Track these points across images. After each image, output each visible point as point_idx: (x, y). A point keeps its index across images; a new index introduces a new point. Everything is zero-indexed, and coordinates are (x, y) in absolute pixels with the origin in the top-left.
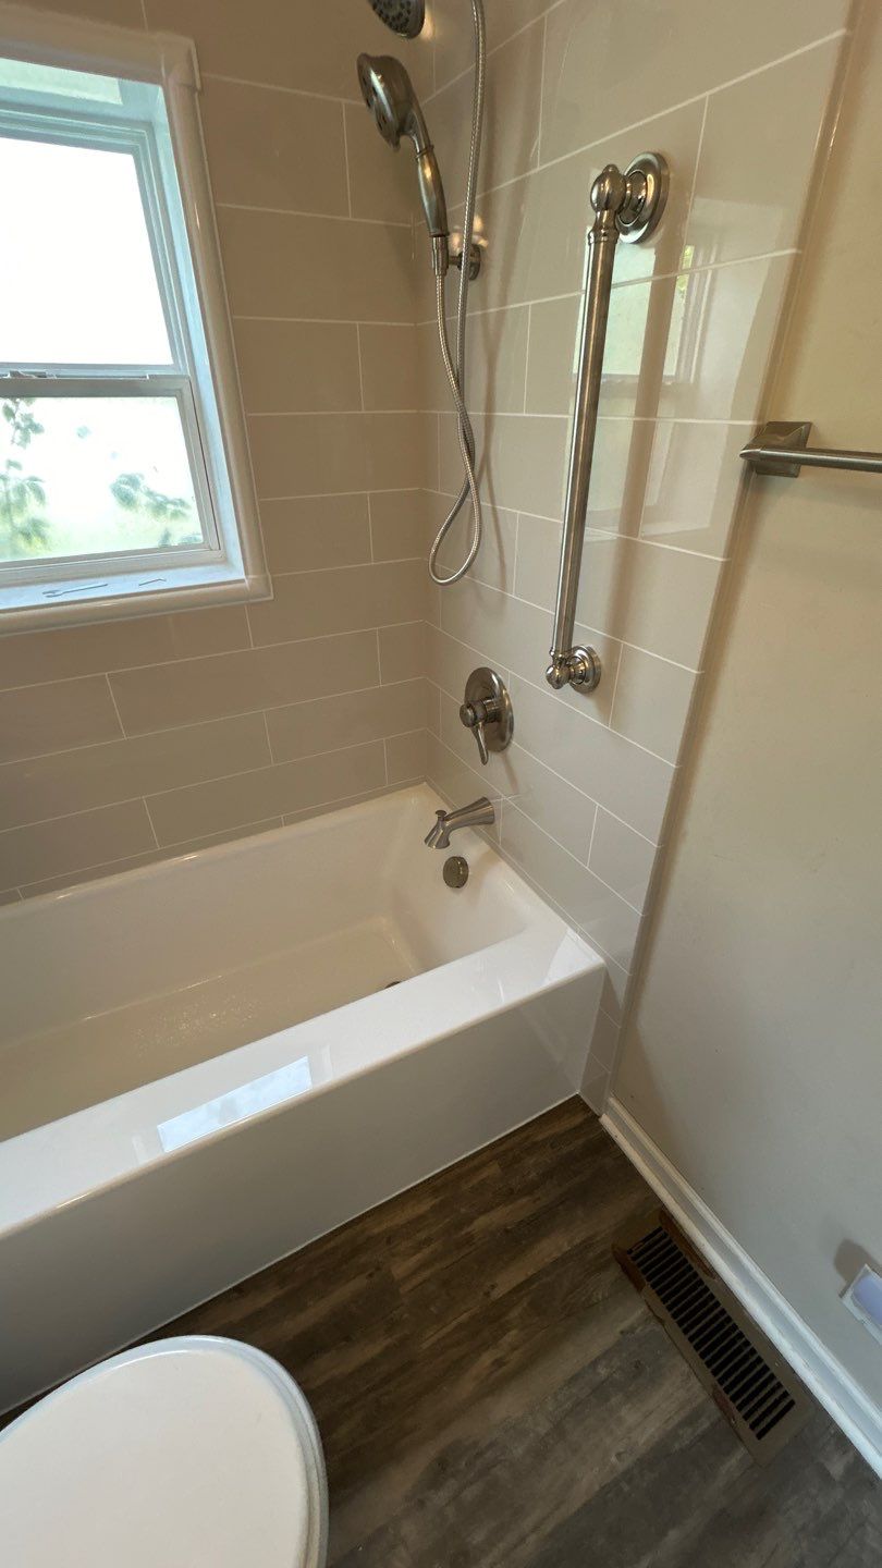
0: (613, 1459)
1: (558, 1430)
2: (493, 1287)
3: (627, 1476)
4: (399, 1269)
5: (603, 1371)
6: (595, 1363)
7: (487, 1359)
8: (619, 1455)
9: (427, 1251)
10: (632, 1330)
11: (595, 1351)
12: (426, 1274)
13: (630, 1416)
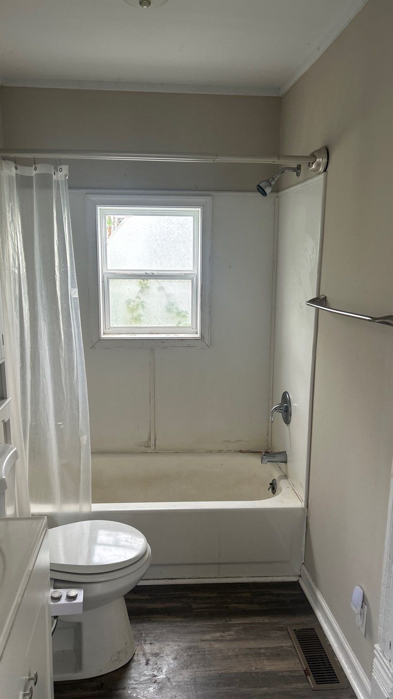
0: (254, 668)
1: (237, 656)
2: (230, 620)
3: (257, 673)
4: (194, 606)
5: (262, 651)
6: (260, 649)
7: (218, 634)
8: (256, 669)
9: (208, 605)
10: (282, 647)
11: (263, 646)
12: (204, 610)
13: (266, 662)
